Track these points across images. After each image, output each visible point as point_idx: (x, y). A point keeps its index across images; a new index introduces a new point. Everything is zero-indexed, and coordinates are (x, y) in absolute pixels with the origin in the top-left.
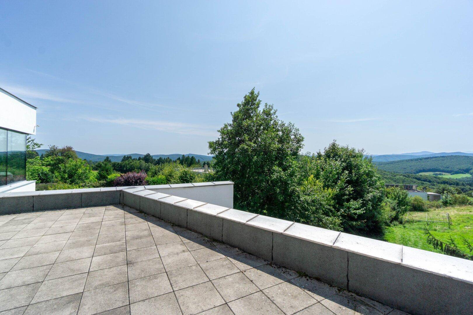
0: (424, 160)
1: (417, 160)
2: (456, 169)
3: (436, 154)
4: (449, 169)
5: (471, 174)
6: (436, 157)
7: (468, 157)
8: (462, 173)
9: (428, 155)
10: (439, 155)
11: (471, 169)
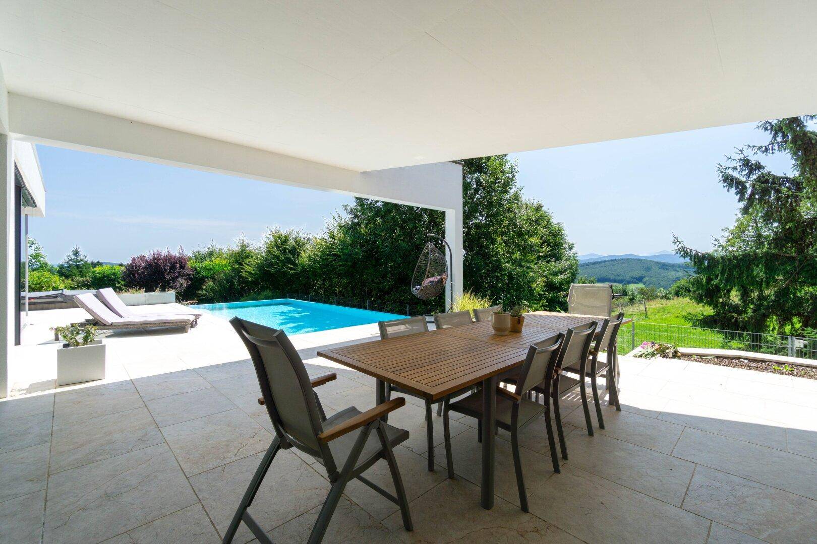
0: (591, 266)
1: (583, 266)
2: (628, 278)
3: (604, 257)
4: (620, 278)
5: (645, 284)
6: (605, 261)
7: (641, 260)
8: (635, 283)
9: (595, 258)
10: (608, 259)
11: (645, 277)
